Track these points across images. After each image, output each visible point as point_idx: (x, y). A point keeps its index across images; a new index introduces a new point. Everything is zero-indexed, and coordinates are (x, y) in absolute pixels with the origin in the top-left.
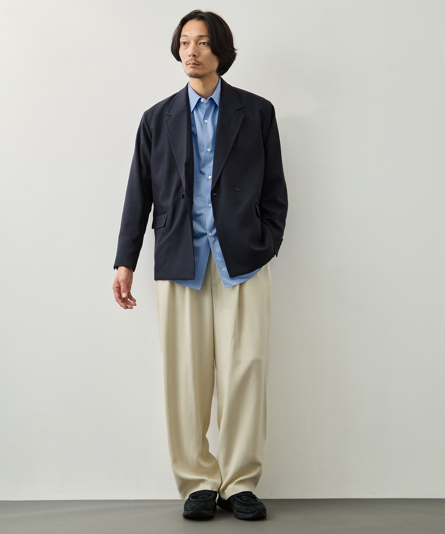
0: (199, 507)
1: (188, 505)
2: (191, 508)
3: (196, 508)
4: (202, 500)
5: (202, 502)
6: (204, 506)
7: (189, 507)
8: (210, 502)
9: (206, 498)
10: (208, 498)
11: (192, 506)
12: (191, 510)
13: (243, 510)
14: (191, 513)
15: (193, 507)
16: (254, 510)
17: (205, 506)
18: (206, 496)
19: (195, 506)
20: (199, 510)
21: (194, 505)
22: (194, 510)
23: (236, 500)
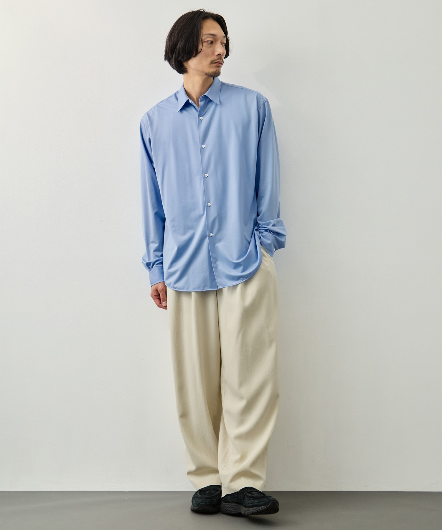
0: (204, 504)
1: (195, 500)
2: (196, 504)
3: (201, 504)
4: (208, 496)
5: (208, 498)
6: (209, 502)
7: (195, 503)
8: (216, 498)
9: (213, 494)
10: (214, 494)
11: (198, 502)
12: (196, 506)
13: (256, 503)
14: (197, 509)
15: (199, 504)
16: (268, 501)
17: (211, 502)
18: (213, 492)
19: (201, 503)
20: (204, 507)
21: (200, 501)
22: (199, 506)
23: (247, 496)
